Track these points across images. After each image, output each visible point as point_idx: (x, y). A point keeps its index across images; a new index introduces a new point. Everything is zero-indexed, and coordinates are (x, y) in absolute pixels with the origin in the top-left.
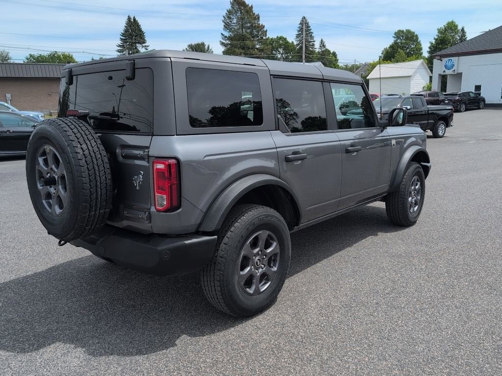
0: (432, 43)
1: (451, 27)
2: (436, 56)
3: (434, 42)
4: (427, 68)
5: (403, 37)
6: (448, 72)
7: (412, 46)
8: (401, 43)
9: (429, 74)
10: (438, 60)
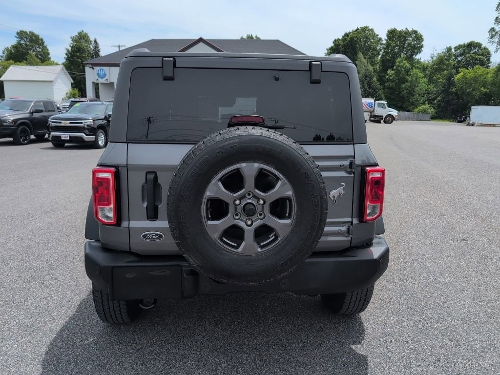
0: (68, 51)
1: (82, 37)
2: (88, 63)
3: (70, 49)
4: (68, 74)
5: (27, 39)
6: (101, 81)
7: (39, 50)
8: (26, 45)
9: (70, 80)
10: (90, 67)
